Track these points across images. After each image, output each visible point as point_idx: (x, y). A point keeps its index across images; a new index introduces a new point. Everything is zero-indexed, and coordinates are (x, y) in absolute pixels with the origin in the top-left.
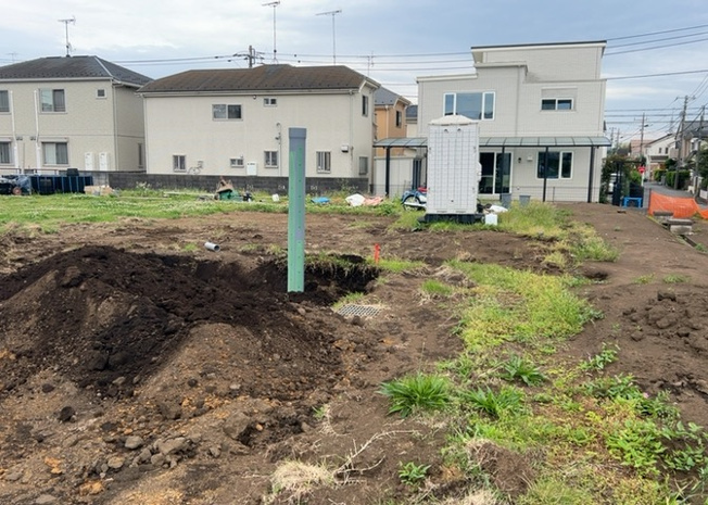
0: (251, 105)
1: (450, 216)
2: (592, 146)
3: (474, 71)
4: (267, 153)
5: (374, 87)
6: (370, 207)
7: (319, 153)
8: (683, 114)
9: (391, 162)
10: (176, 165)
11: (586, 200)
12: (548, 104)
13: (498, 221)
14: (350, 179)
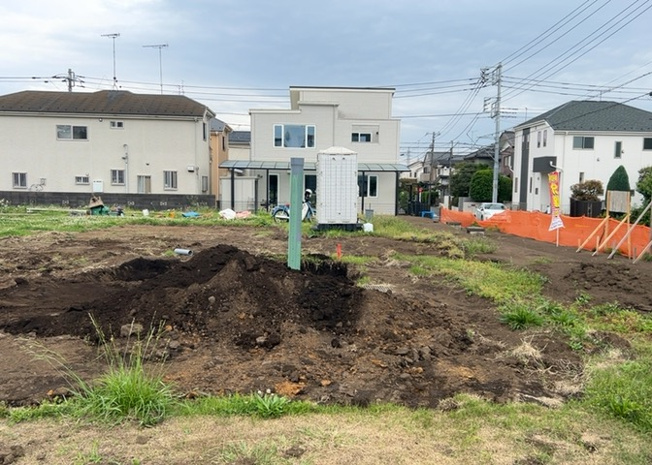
0: (97, 127)
2: (397, 172)
4: (114, 172)
5: (211, 116)
6: (244, 219)
7: (166, 173)
8: (432, 147)
9: (235, 181)
10: (16, 182)
12: (355, 137)
13: (374, 229)
14: (199, 196)
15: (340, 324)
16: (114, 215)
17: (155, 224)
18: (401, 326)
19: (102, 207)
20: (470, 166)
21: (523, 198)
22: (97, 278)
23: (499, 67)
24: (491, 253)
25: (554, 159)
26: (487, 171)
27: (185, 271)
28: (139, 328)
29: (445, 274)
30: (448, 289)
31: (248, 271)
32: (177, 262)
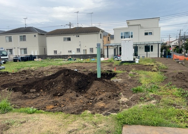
0: (73, 37)
1: (127, 61)
2: (158, 44)
3: (127, 27)
4: (77, 49)
5: (103, 31)
6: (106, 61)
7: (90, 48)
8: (180, 34)
9: (108, 50)
10: (55, 53)
11: (157, 57)
12: (146, 34)
13: (139, 62)
15: (83, 91)
16: (74, 60)
18: (100, 91)
19: (71, 58)
24: (167, 69)
28: (35, 90)
31: (66, 76)
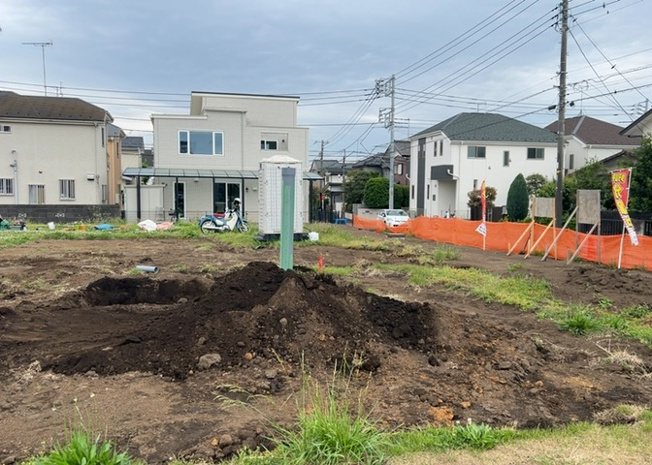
2: (309, 179)
5: (109, 120)
7: (62, 182)
8: (322, 155)
13: (320, 238)
14: (101, 206)
16: (17, 229)
17: (71, 238)
19: (1, 220)
20: (362, 174)
21: (421, 204)
22: (77, 302)
23: (393, 79)
24: (455, 259)
25: (451, 167)
26: (379, 178)
27: (234, 292)
28: (217, 357)
29: (443, 283)
30: (459, 298)
31: (309, 289)
32: (147, 280)
